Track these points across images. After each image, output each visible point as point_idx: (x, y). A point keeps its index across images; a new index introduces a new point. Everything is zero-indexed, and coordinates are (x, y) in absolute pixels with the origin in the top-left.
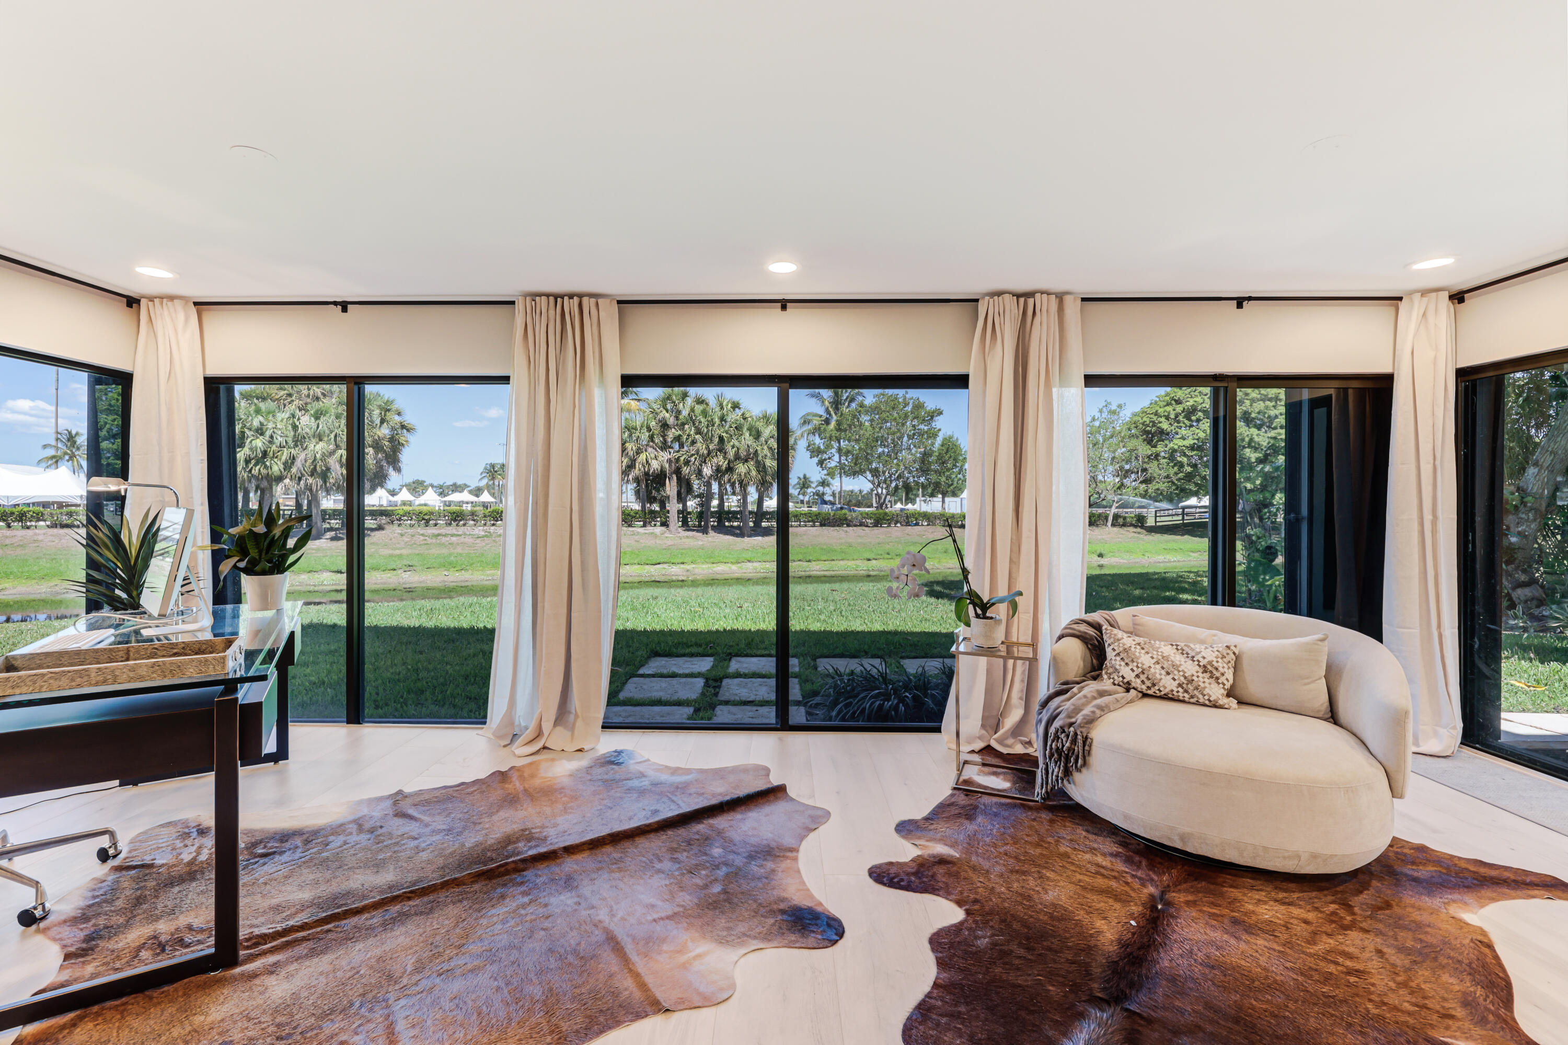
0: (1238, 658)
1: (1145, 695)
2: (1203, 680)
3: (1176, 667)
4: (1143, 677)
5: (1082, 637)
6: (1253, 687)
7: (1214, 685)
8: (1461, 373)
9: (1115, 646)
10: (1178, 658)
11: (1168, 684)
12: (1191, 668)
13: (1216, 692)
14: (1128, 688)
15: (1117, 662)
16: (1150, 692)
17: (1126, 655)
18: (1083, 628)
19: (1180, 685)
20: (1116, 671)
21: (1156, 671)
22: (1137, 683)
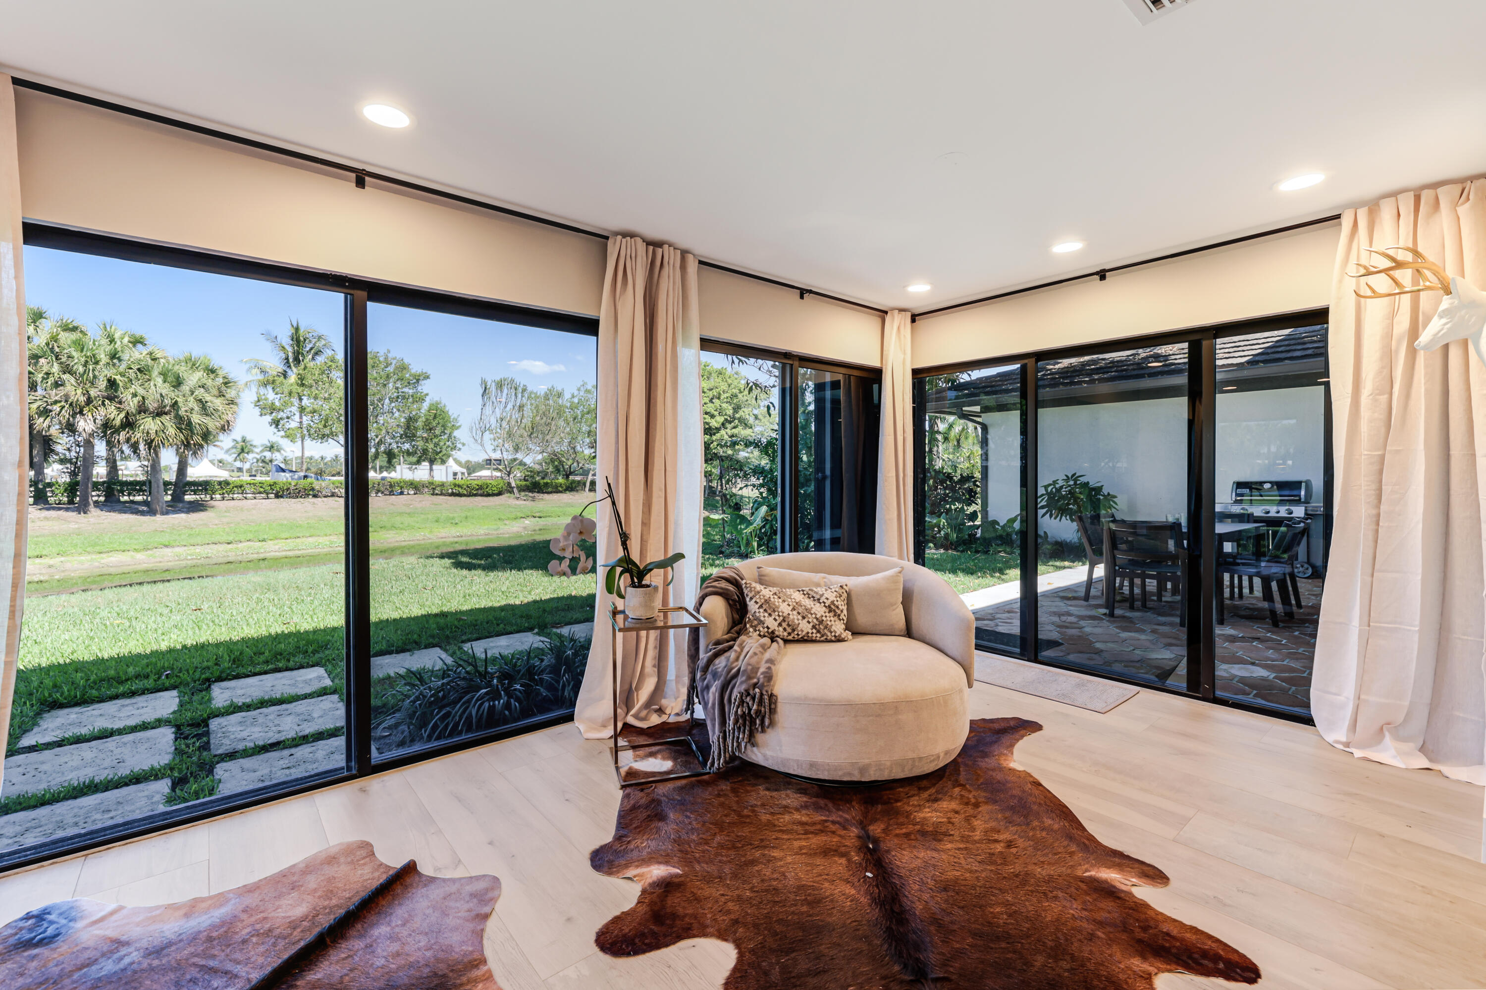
0: (849, 595)
1: (786, 641)
2: (830, 619)
3: (808, 610)
4: (784, 625)
5: (723, 594)
6: (863, 619)
7: (838, 622)
8: (915, 372)
9: (757, 598)
10: (808, 603)
11: (805, 627)
12: (819, 610)
13: (838, 627)
14: (773, 637)
15: (761, 614)
16: (790, 638)
17: (768, 606)
18: (724, 584)
19: (814, 627)
20: (762, 622)
21: (794, 617)
22: (780, 631)
